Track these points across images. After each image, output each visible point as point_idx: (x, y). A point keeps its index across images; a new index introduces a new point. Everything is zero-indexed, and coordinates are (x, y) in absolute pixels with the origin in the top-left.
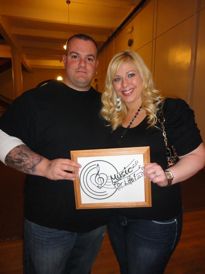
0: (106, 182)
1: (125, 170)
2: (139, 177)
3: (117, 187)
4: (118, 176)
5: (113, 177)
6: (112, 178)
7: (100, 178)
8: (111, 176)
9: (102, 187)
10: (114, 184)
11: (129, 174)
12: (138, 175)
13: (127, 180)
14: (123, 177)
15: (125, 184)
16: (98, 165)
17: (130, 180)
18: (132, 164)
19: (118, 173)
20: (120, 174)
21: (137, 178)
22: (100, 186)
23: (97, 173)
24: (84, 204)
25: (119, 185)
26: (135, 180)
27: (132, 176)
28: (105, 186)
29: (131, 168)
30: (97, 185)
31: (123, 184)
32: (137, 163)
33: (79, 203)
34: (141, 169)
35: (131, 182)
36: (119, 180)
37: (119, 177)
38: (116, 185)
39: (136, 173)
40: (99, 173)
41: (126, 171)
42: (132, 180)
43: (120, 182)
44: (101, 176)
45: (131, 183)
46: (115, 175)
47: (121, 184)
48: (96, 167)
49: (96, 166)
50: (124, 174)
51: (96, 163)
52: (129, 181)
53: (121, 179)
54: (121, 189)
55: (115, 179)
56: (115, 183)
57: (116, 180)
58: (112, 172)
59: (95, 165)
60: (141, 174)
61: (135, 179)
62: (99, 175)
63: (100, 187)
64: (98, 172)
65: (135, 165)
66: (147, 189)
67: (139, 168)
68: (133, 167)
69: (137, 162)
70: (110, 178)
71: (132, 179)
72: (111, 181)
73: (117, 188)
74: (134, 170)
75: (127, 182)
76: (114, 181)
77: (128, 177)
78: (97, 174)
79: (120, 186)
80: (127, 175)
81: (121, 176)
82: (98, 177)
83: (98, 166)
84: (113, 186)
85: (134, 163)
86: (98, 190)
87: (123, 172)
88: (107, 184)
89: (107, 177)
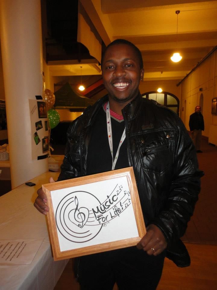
0: (88, 217)
1: (108, 199)
2: (127, 206)
3: (102, 222)
4: (101, 207)
5: (96, 210)
6: (94, 212)
7: (80, 213)
8: (93, 209)
9: (83, 225)
10: (98, 219)
11: (115, 203)
12: (125, 203)
13: (112, 211)
14: (108, 208)
15: (112, 217)
16: (76, 197)
17: (116, 211)
18: (116, 190)
19: (101, 204)
20: (103, 205)
21: (124, 207)
22: (81, 224)
23: (75, 207)
24: (63, 252)
25: (104, 219)
26: (122, 210)
27: (118, 206)
28: (87, 223)
29: (115, 195)
30: (78, 223)
31: (109, 218)
32: (121, 189)
33: (57, 251)
34: (127, 195)
35: (119, 213)
36: (103, 213)
37: (103, 209)
38: (101, 220)
39: (122, 201)
40: (79, 208)
41: (110, 200)
42: (118, 211)
43: (105, 215)
44: (81, 211)
45: (118, 215)
46: (97, 207)
47: (106, 218)
48: (74, 201)
49: (73, 199)
50: (108, 204)
51: (73, 195)
52: (116, 213)
53: (105, 212)
54: (108, 225)
55: (98, 212)
56: (99, 217)
57: (99, 214)
58: (94, 204)
59: (73, 197)
60: (128, 201)
61: (122, 208)
62: (79, 210)
63: (81, 226)
64: (77, 206)
65: (120, 191)
66: (139, 220)
67: (125, 194)
68: (118, 194)
69: (121, 187)
70: (92, 212)
71: (118, 209)
72: (94, 216)
73: (103, 224)
74: (120, 197)
75: (113, 215)
76: (97, 215)
77: (114, 207)
78: (76, 209)
79: (106, 221)
80: (112, 206)
81: (105, 208)
82: (77, 212)
83: (76, 199)
84: (97, 222)
85: (118, 189)
86: (79, 230)
87: (107, 202)
88: (89, 220)
89: (89, 211)
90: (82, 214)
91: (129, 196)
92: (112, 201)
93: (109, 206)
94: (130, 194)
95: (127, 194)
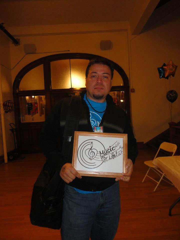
0: (96, 155)
1: (110, 148)
2: (120, 154)
3: (103, 160)
4: (105, 152)
5: (102, 152)
6: (100, 153)
8: (100, 151)
9: (93, 158)
11: (113, 151)
12: (119, 153)
13: (111, 155)
14: (109, 153)
15: (110, 159)
16: (92, 142)
17: (113, 156)
18: (115, 144)
19: (105, 150)
21: (118, 155)
22: (91, 158)
23: (90, 148)
26: (116, 156)
27: (115, 153)
28: (95, 158)
29: (114, 147)
30: (89, 157)
31: (108, 158)
35: (114, 157)
36: (105, 155)
37: (106, 153)
38: (103, 159)
39: (117, 151)
40: (92, 149)
41: (111, 149)
42: (114, 156)
43: (106, 156)
44: (93, 150)
45: (114, 158)
46: (103, 151)
47: (107, 158)
49: (90, 143)
50: (109, 150)
51: (91, 141)
52: (112, 157)
54: (106, 162)
55: (102, 154)
56: (102, 157)
58: (101, 149)
60: (121, 152)
61: (117, 155)
62: (92, 150)
64: (92, 147)
65: (117, 145)
67: (120, 148)
68: (116, 147)
69: (118, 143)
70: (99, 153)
72: (100, 155)
73: (103, 161)
74: (117, 148)
75: (111, 157)
77: (112, 153)
78: (91, 149)
79: (106, 160)
80: (111, 152)
81: (107, 152)
84: (101, 159)
85: (117, 144)
86: (89, 161)
87: (109, 149)
88: (97, 157)
89: (97, 152)
90: (93, 153)
91: (122, 149)
92: (111, 150)
93: (110, 152)
94: (122, 148)
95: (121, 148)
